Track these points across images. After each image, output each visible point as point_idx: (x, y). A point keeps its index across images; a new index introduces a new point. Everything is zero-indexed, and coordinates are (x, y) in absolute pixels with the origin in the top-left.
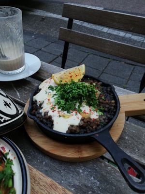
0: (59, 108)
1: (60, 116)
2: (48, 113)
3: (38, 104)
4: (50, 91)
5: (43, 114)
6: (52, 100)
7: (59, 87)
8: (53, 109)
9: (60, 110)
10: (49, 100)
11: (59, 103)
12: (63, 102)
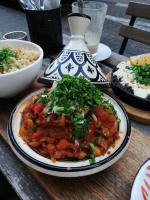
0: (137, 82)
1: (139, 87)
2: (128, 84)
3: (118, 78)
4: (128, 70)
5: (124, 85)
6: (131, 76)
7: (136, 67)
8: (132, 82)
9: (139, 83)
10: (128, 76)
11: (137, 79)
12: (141, 78)
